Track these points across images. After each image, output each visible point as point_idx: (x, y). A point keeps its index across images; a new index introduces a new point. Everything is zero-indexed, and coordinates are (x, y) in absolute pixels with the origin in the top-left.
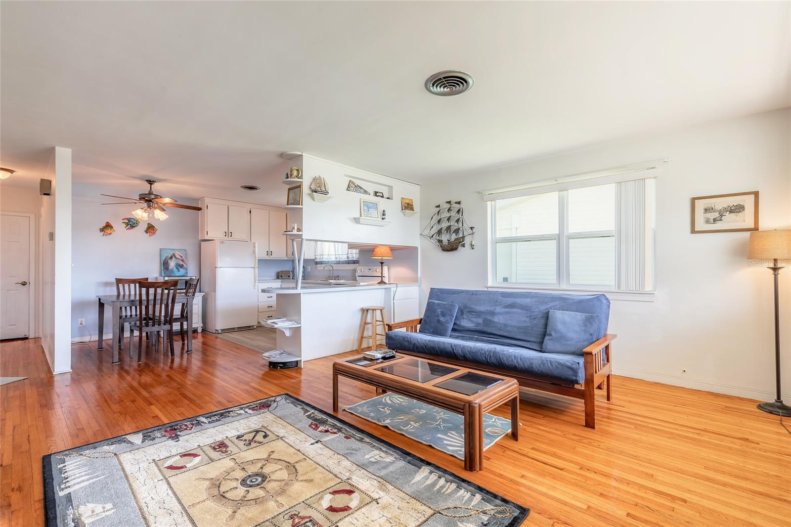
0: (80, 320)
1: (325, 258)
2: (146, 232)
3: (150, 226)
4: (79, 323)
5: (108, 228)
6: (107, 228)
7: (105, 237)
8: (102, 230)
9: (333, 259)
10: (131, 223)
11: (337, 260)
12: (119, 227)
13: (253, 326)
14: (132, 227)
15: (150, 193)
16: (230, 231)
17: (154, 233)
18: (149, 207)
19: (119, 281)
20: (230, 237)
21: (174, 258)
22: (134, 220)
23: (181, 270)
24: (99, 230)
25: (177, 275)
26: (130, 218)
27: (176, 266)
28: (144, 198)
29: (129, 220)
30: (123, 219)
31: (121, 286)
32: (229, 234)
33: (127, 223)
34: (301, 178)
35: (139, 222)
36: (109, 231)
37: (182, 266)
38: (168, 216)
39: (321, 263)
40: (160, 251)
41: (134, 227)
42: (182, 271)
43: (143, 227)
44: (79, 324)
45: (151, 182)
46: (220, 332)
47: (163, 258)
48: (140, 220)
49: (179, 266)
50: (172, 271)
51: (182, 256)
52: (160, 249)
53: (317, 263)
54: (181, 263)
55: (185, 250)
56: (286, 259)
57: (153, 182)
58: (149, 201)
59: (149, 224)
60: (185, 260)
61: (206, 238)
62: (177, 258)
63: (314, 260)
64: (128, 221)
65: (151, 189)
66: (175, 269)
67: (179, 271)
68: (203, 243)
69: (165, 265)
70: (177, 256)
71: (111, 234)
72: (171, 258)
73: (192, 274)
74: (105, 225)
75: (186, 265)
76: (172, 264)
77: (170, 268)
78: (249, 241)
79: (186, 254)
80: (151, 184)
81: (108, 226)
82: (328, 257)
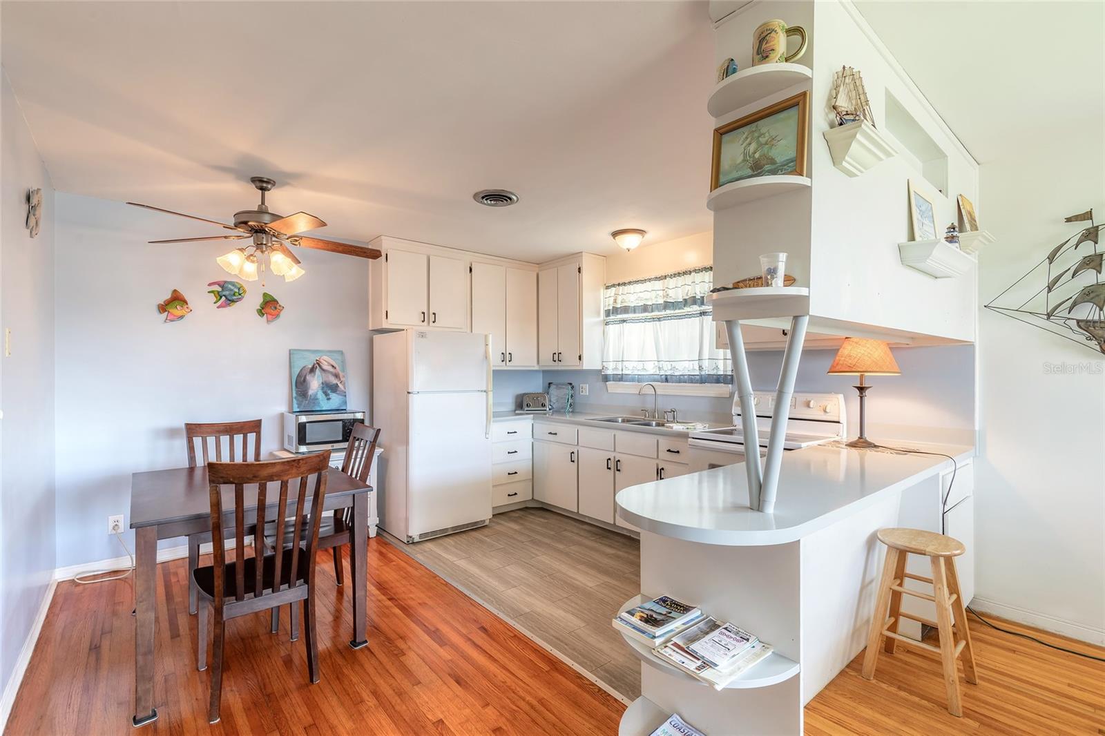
0: (112, 519)
1: (630, 369)
2: (261, 312)
3: (268, 299)
4: (111, 525)
5: (177, 302)
6: (174, 303)
7: (170, 324)
8: (163, 308)
9: (651, 369)
10: (227, 293)
11: (662, 373)
12: (201, 302)
13: (484, 521)
14: (230, 301)
15: (262, 211)
16: (431, 312)
17: (277, 316)
18: (259, 245)
19: (192, 430)
20: (431, 323)
21: (318, 371)
22: (233, 285)
23: (333, 396)
24: (155, 309)
25: (324, 409)
26: (225, 282)
27: (323, 388)
28: (246, 223)
29: (223, 285)
30: (210, 285)
31: (197, 441)
32: (428, 317)
33: (218, 292)
34: (808, 61)
35: (245, 292)
36: (177, 311)
37: (334, 388)
38: (303, 272)
39: (620, 378)
40: (290, 354)
41: (233, 301)
42: (335, 400)
43: (252, 301)
44: (111, 528)
45: (262, 184)
46: (417, 539)
47: (296, 371)
48: (246, 287)
49: (329, 388)
50: (315, 399)
51: (335, 365)
52: (290, 351)
53: (606, 378)
54: (334, 381)
55: (341, 353)
56: (536, 368)
57: (268, 182)
58: (258, 231)
59: (265, 295)
60: (341, 374)
61: (385, 325)
62: (323, 370)
63: (600, 371)
64: (220, 289)
65: (263, 202)
66: (321, 396)
67: (329, 399)
68: (377, 338)
69: (300, 385)
70: (326, 367)
71: (181, 317)
72: (312, 370)
73: (356, 407)
74: (168, 296)
75: (344, 385)
76: (315, 384)
77: (310, 392)
78: (469, 331)
79: (343, 362)
80: (263, 189)
81: (177, 299)
82: (640, 366)
